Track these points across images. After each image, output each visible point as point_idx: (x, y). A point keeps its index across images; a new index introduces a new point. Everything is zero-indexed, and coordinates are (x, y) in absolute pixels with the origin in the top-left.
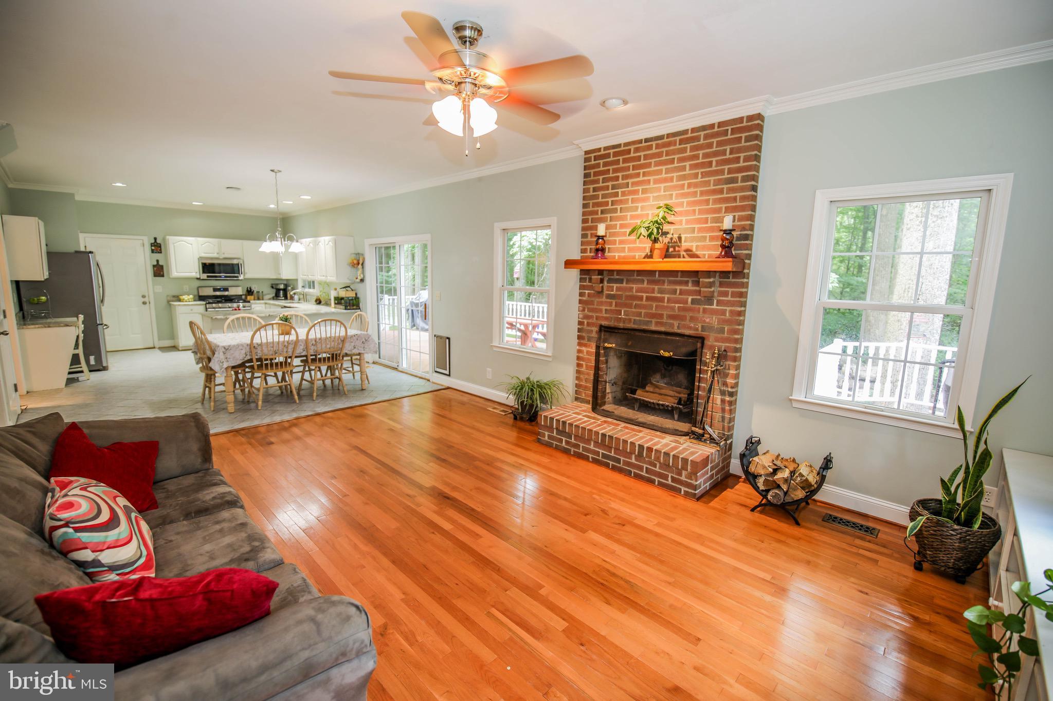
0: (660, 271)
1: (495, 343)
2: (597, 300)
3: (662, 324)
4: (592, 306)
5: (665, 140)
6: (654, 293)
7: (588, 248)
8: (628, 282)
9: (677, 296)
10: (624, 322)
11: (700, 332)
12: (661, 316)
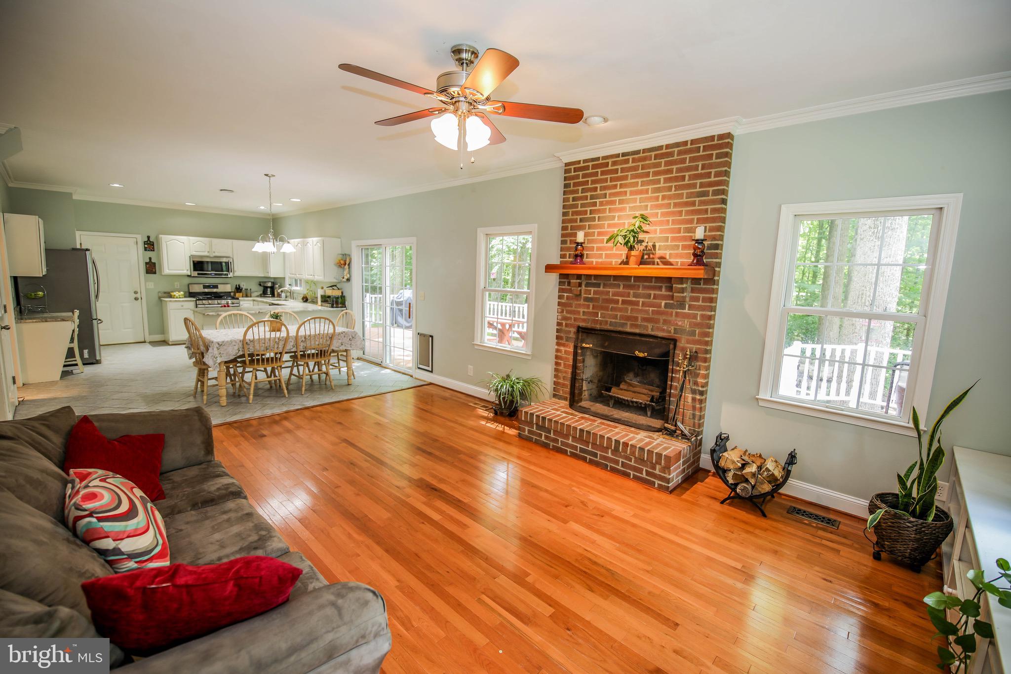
0: (635, 277)
1: (477, 342)
2: (576, 302)
3: (636, 326)
4: (570, 309)
5: (641, 155)
6: (629, 297)
7: (568, 253)
8: (605, 286)
9: (651, 300)
10: (601, 324)
11: (672, 334)
12: (636, 319)
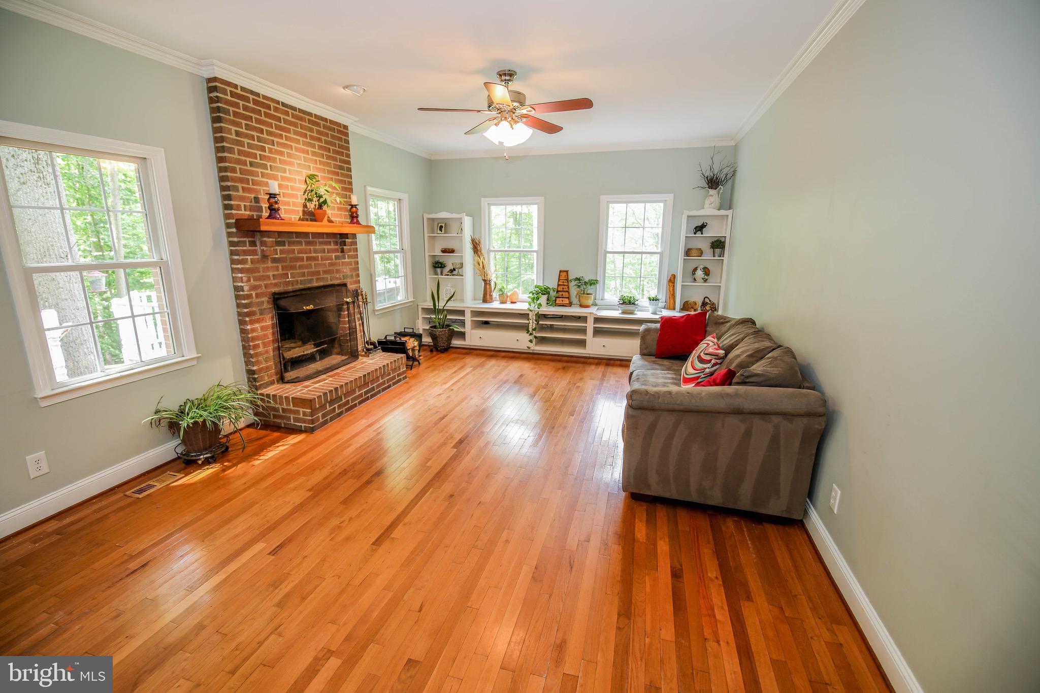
0: (313, 233)
2: (263, 266)
3: (320, 279)
4: (257, 274)
6: (311, 253)
8: (290, 243)
9: (326, 254)
10: (293, 285)
11: (343, 280)
12: (319, 273)
